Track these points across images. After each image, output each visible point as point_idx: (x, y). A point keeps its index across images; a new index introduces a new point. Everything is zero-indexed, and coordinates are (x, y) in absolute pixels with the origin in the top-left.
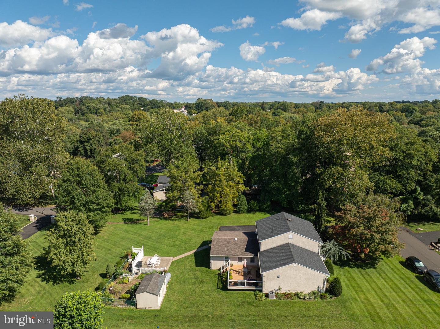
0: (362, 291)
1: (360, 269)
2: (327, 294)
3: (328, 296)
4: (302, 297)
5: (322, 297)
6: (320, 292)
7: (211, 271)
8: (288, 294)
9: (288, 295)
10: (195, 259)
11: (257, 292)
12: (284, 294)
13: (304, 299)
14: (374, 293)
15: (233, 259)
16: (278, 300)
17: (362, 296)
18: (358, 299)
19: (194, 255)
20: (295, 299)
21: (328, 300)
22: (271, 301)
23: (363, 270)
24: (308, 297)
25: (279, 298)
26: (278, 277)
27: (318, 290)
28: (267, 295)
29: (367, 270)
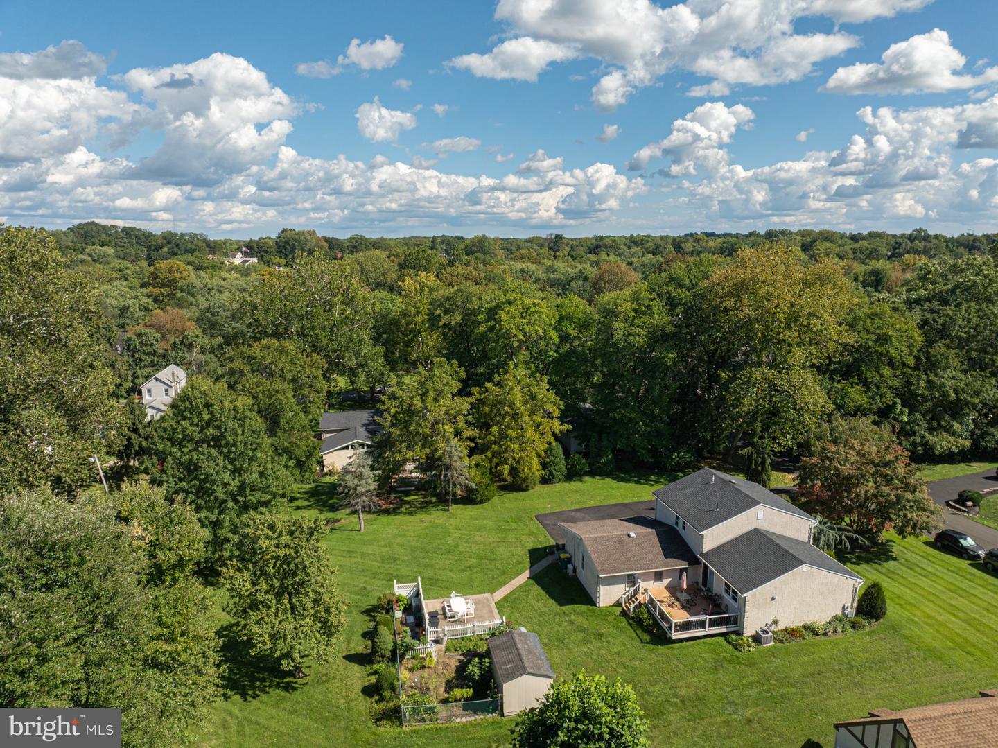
0: (910, 604)
1: (874, 565)
2: (860, 619)
3: (865, 623)
4: (822, 631)
5: (854, 625)
6: (847, 616)
7: (602, 611)
8: (793, 630)
9: (792, 633)
10: (543, 589)
11: (733, 636)
12: (785, 630)
13: (825, 634)
14: (931, 605)
15: (646, 577)
16: (778, 644)
17: (918, 613)
18: (916, 619)
19: (532, 581)
20: (810, 638)
21: (867, 629)
22: (769, 649)
23: (879, 567)
24: (832, 630)
25: (781, 642)
26: (773, 599)
27: (843, 613)
28: (757, 639)
29: (885, 564)
